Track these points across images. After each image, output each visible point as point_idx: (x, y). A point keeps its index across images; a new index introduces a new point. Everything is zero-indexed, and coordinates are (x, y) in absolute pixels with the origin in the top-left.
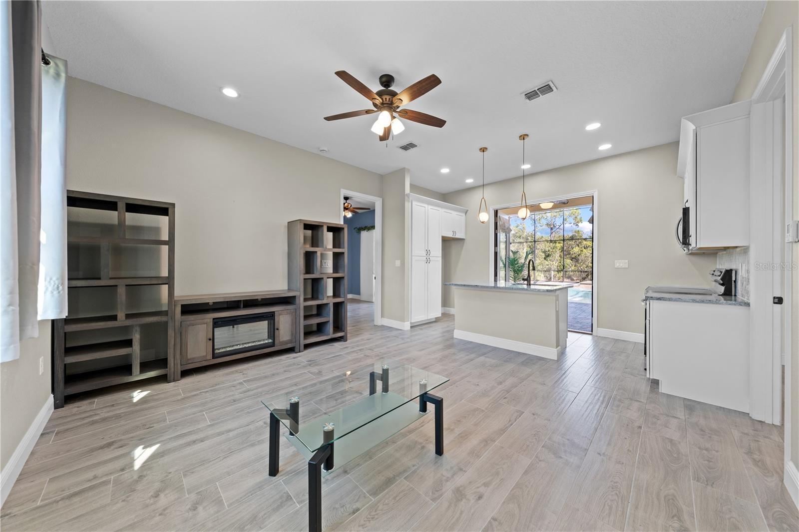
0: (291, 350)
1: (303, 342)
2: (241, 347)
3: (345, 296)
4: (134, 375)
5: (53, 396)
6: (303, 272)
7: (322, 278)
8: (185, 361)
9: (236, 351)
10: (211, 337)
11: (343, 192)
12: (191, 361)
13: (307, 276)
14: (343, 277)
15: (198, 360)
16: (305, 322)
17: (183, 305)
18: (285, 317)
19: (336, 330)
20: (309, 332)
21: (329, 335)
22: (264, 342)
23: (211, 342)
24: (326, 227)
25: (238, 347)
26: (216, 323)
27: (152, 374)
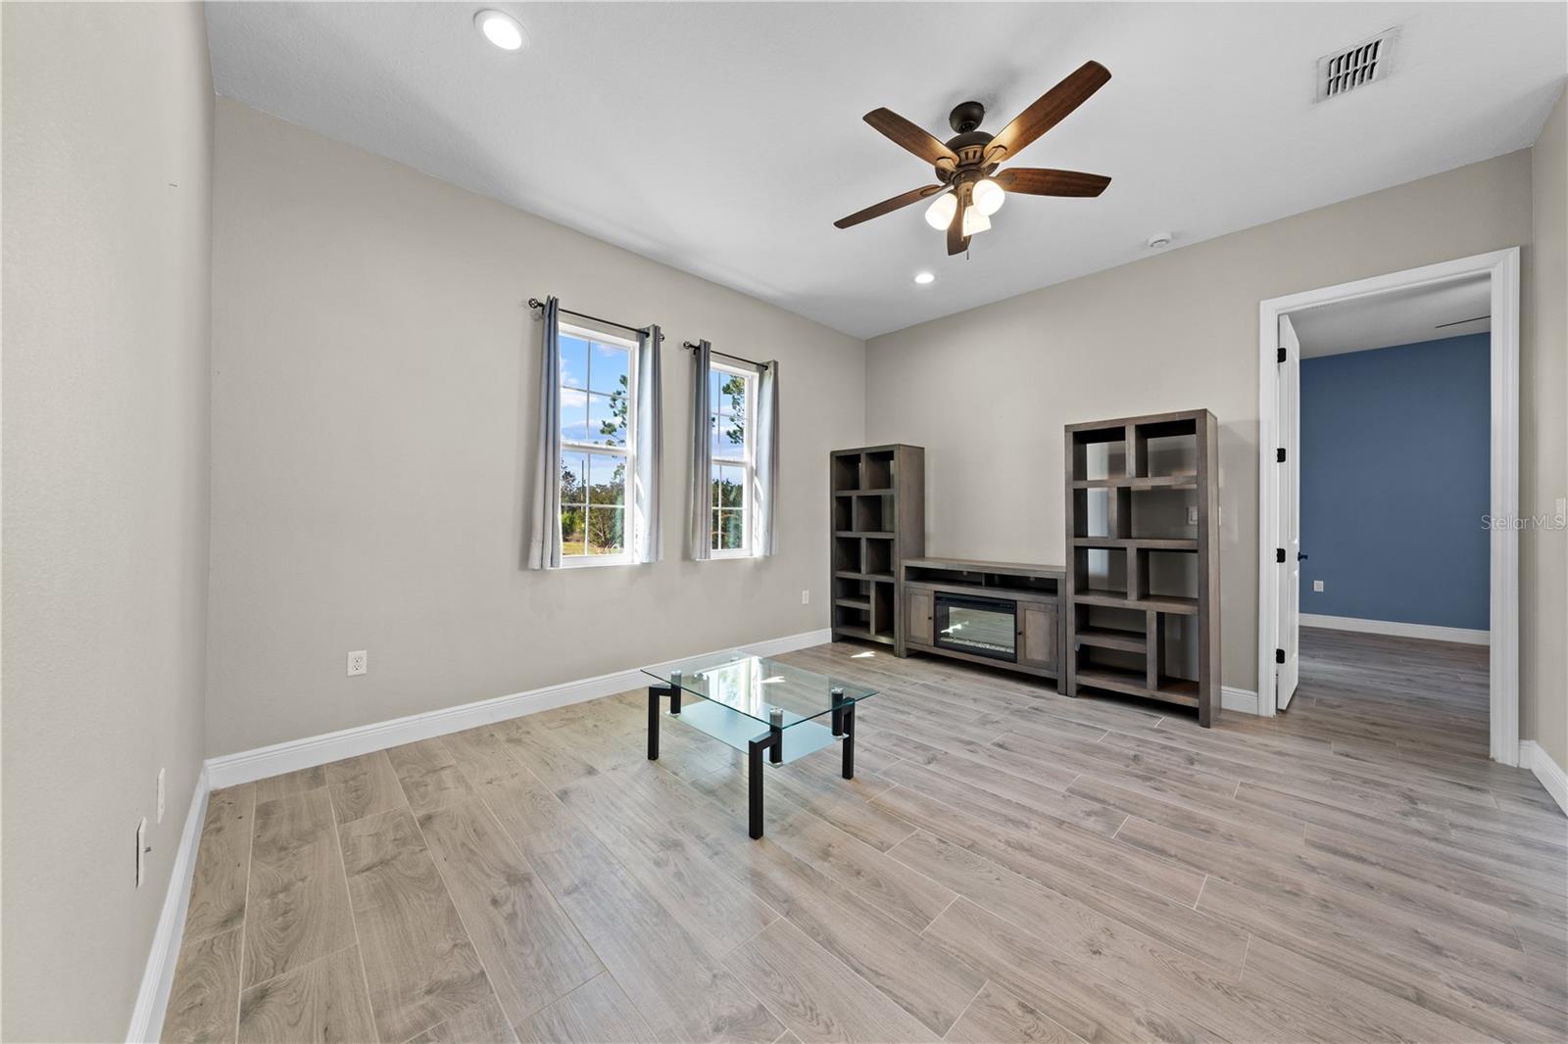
0: (1050, 684)
1: (1076, 678)
2: (972, 644)
3: (1202, 603)
4: (871, 634)
5: (830, 629)
6: (1072, 532)
7: (1125, 549)
8: (909, 638)
9: (960, 647)
10: (932, 615)
11: (1270, 309)
12: (913, 640)
13: (1081, 542)
14: (1195, 551)
15: (921, 642)
16: (1079, 637)
17: (907, 568)
18: (1036, 616)
19: (1165, 682)
20: (1087, 660)
21: (1145, 687)
22: (1008, 651)
23: (932, 622)
24: (1133, 428)
25: (967, 643)
26: (939, 598)
27: (884, 640)
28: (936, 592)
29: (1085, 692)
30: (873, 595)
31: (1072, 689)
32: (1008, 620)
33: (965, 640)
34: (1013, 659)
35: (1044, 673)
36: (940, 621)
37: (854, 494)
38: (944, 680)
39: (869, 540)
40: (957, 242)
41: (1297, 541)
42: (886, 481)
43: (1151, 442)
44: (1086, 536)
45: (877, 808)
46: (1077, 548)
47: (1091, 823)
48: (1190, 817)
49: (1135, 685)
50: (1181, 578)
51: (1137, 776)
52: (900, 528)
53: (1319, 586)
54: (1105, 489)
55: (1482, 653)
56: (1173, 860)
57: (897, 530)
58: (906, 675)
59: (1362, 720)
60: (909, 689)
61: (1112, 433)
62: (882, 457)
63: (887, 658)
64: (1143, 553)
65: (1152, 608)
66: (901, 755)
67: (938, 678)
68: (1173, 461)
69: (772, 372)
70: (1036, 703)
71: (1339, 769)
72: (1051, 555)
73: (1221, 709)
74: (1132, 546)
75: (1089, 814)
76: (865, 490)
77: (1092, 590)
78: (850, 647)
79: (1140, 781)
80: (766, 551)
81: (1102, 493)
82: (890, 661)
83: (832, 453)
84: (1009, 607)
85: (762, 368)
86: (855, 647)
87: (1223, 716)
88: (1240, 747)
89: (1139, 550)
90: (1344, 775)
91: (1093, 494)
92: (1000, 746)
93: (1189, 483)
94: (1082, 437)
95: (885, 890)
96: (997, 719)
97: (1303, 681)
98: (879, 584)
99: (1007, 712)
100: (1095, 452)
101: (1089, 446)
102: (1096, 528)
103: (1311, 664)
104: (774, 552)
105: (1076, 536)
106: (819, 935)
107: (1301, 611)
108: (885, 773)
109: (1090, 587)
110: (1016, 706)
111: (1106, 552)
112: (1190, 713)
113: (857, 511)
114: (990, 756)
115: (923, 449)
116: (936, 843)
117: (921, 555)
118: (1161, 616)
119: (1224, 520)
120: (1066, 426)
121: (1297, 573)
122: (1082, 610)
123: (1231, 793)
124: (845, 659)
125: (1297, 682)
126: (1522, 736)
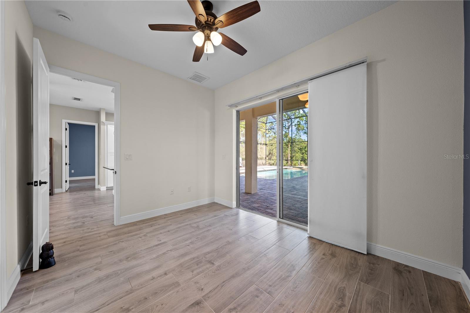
11: (64, 121)
41: (68, 162)
53: (73, 171)
55: (94, 179)
103: (72, 184)
107: (69, 177)
121: (68, 167)
125: (68, 187)
126: (98, 185)
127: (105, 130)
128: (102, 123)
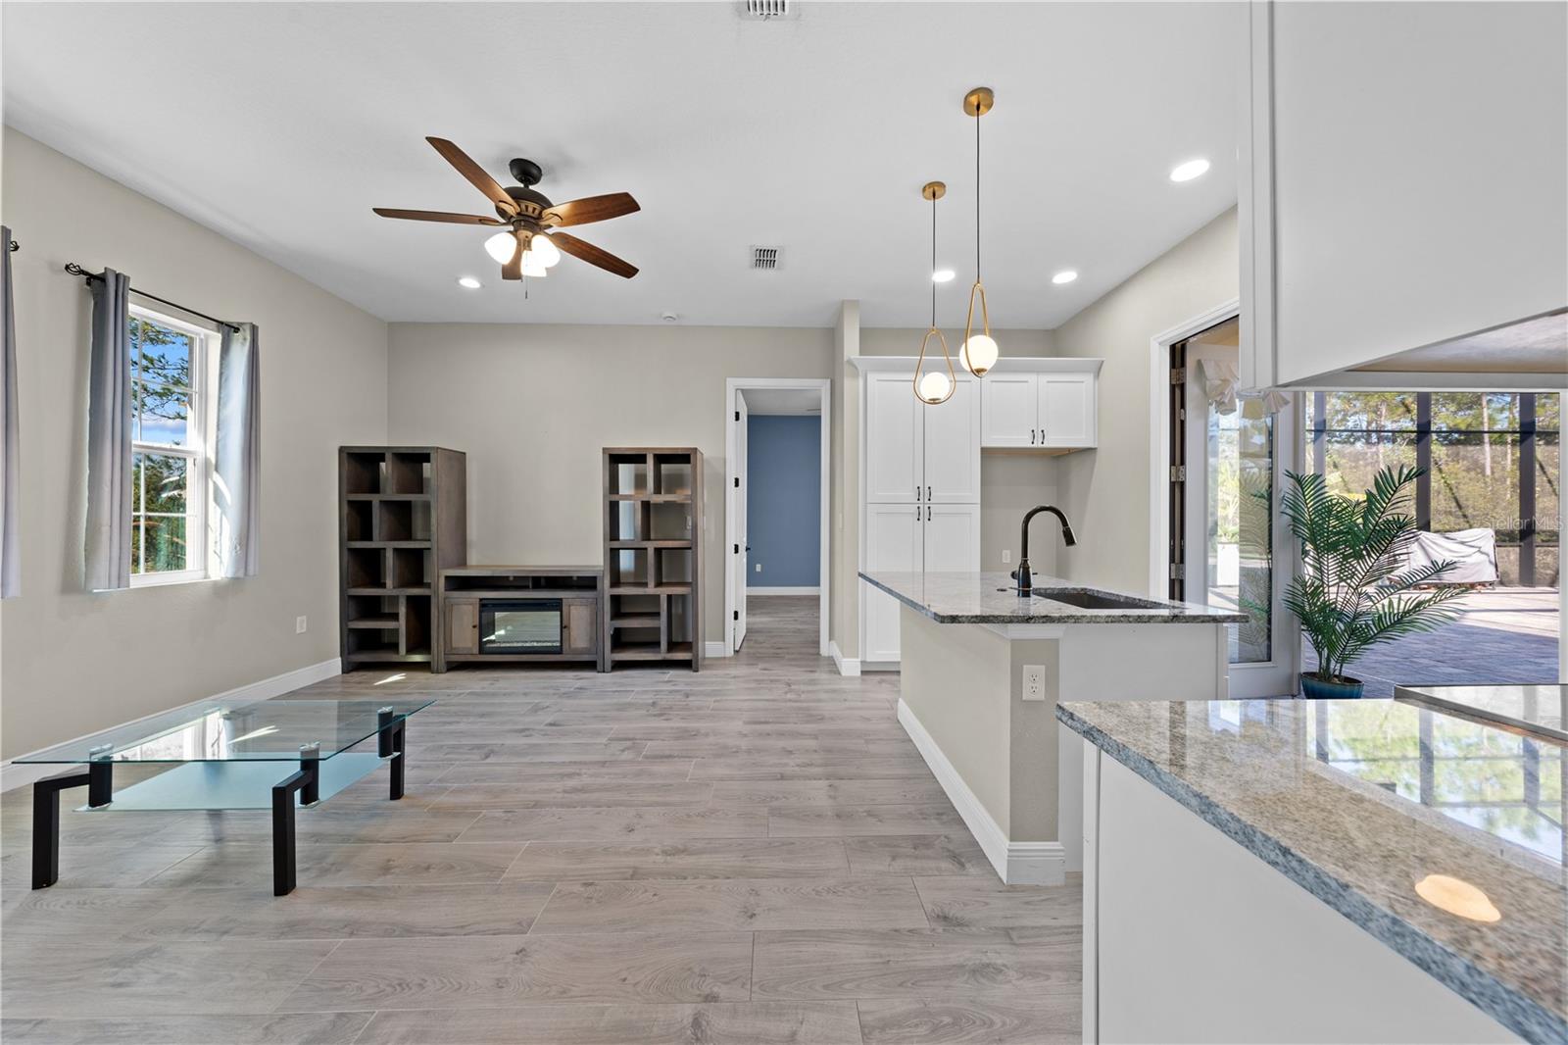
0: (590, 666)
1: (611, 656)
2: (520, 645)
3: (693, 585)
4: (402, 655)
5: (340, 659)
6: (608, 537)
7: (646, 549)
8: (449, 649)
9: (509, 650)
10: (477, 623)
11: (732, 384)
12: (454, 652)
13: (615, 545)
14: (690, 548)
15: (465, 652)
16: (613, 622)
17: (447, 578)
18: (579, 609)
19: (673, 646)
20: (620, 641)
21: (659, 652)
22: (554, 644)
23: (477, 630)
24: (652, 456)
25: (515, 645)
26: (485, 606)
27: (417, 658)
28: (481, 600)
29: (619, 666)
30: (402, 610)
31: (608, 665)
32: (553, 617)
33: (512, 642)
34: (559, 651)
35: (586, 658)
36: (485, 627)
37: (375, 499)
38: (492, 684)
39: (396, 550)
40: (512, 272)
41: (745, 539)
42: (418, 485)
43: (664, 467)
44: (618, 540)
45: (438, 812)
46: (612, 549)
47: (626, 756)
48: (686, 730)
49: (653, 652)
50: (682, 570)
51: (655, 715)
52: (436, 535)
53: (758, 568)
54: (632, 502)
55: (817, 599)
56: (676, 759)
57: (434, 538)
58: (448, 688)
59: (772, 647)
60: (455, 701)
61: (637, 458)
62: (413, 460)
63: (421, 677)
64: (658, 551)
65: (664, 592)
66: (456, 760)
67: (486, 684)
68: (677, 482)
69: (249, 337)
70: (579, 684)
71: (761, 678)
72: (591, 557)
73: (704, 658)
74: (651, 546)
75: (623, 751)
76: (390, 492)
77: (624, 583)
78: (370, 674)
79: (656, 718)
80: (236, 572)
81: (630, 504)
82: (427, 679)
83: (342, 450)
84: (556, 605)
85: (229, 329)
86: (377, 674)
87: (706, 662)
88: (714, 680)
89: (656, 549)
90: (763, 680)
91: (623, 505)
92: (551, 725)
93: (687, 499)
94: (616, 459)
95: (459, 868)
96: (547, 704)
97: (749, 631)
98: (410, 599)
99: (556, 696)
100: (625, 471)
101: (621, 466)
102: (626, 532)
103: (753, 619)
104: (251, 571)
105: (611, 540)
106: (394, 931)
107: (748, 585)
108: (440, 781)
109: (622, 581)
110: (563, 690)
111: (632, 551)
112: (686, 665)
113: (379, 519)
114: (544, 735)
115: (464, 453)
116: (503, 815)
117: (463, 563)
118: (669, 597)
119: (706, 523)
120: (604, 449)
121: (745, 560)
122: (616, 600)
123: (708, 708)
124: (367, 688)
125: (744, 632)
126: (830, 640)
127: (858, 393)
128: (846, 368)
